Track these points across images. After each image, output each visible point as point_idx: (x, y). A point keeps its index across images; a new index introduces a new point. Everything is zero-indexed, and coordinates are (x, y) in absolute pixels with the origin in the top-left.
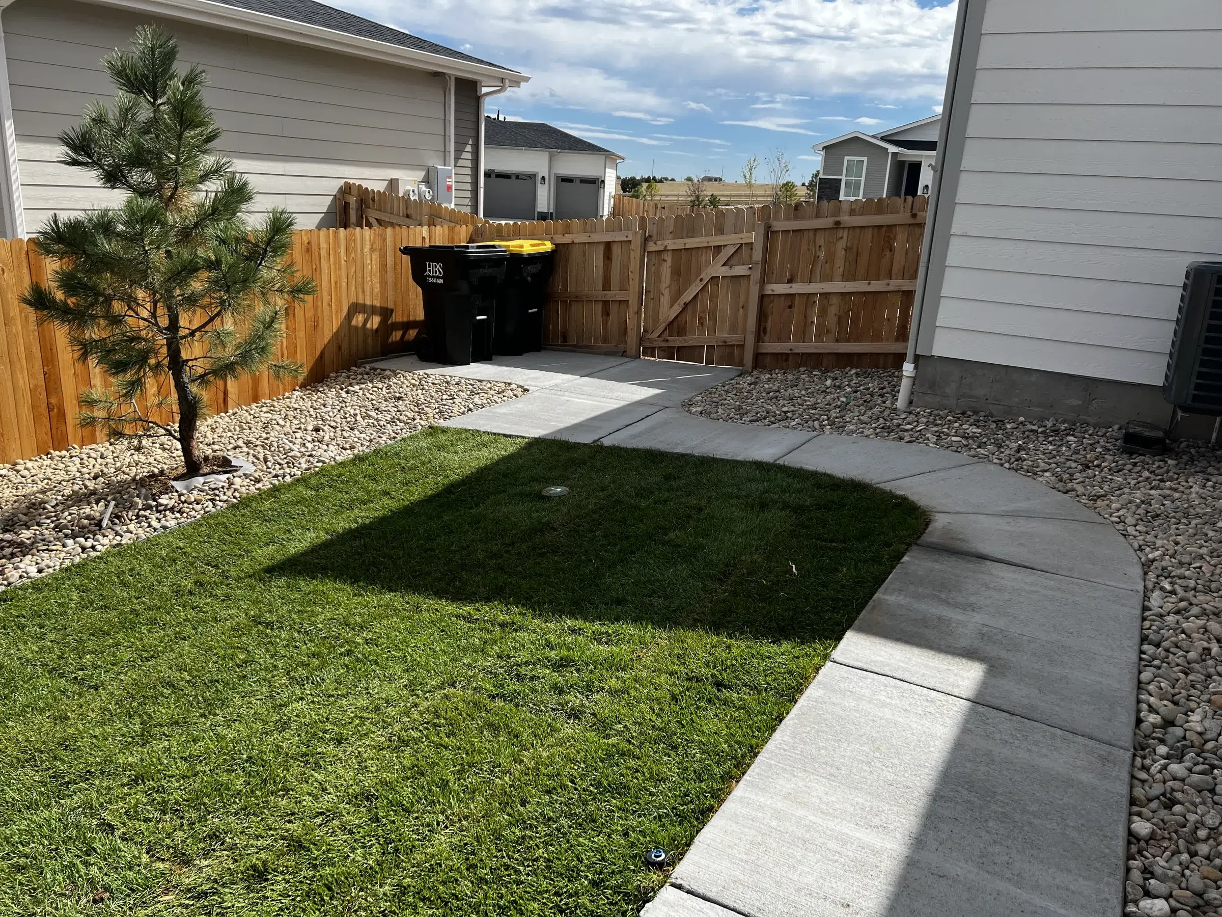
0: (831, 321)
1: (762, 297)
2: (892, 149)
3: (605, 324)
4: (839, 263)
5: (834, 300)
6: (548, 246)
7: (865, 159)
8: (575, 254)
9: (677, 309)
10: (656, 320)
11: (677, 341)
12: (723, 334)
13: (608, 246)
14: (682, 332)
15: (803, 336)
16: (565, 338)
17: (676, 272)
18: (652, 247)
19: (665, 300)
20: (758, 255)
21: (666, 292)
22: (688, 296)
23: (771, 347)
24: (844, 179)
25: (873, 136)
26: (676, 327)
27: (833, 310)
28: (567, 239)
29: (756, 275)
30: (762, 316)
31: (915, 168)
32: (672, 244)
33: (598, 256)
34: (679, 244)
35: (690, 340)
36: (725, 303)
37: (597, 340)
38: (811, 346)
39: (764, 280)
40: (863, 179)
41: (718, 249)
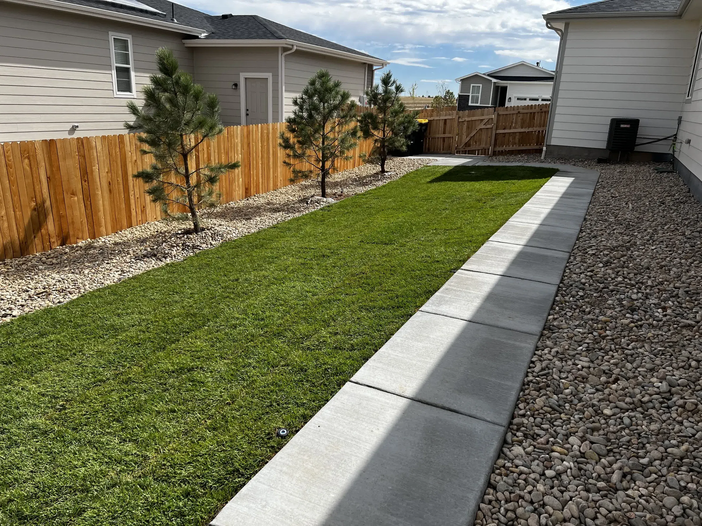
0: (517, 140)
1: (496, 134)
2: (494, 80)
3: (443, 144)
4: (519, 123)
5: (518, 134)
6: (427, 121)
7: (481, 85)
8: (434, 123)
9: (468, 139)
10: (461, 142)
11: (468, 149)
12: (483, 146)
13: (445, 120)
14: (469, 146)
15: (508, 144)
16: (429, 149)
17: (468, 128)
18: (460, 120)
19: (464, 137)
20: (495, 122)
21: (465, 134)
22: (472, 135)
23: (498, 149)
24: (470, 95)
25: (484, 74)
26: (467, 144)
27: (517, 137)
28: (432, 119)
29: (494, 128)
30: (496, 140)
31: (504, 89)
32: (467, 119)
33: (442, 124)
34: (470, 119)
35: (472, 148)
36: (484, 137)
37: (440, 150)
38: (511, 148)
39: (496, 129)
40: (480, 95)
41: (482, 120)
